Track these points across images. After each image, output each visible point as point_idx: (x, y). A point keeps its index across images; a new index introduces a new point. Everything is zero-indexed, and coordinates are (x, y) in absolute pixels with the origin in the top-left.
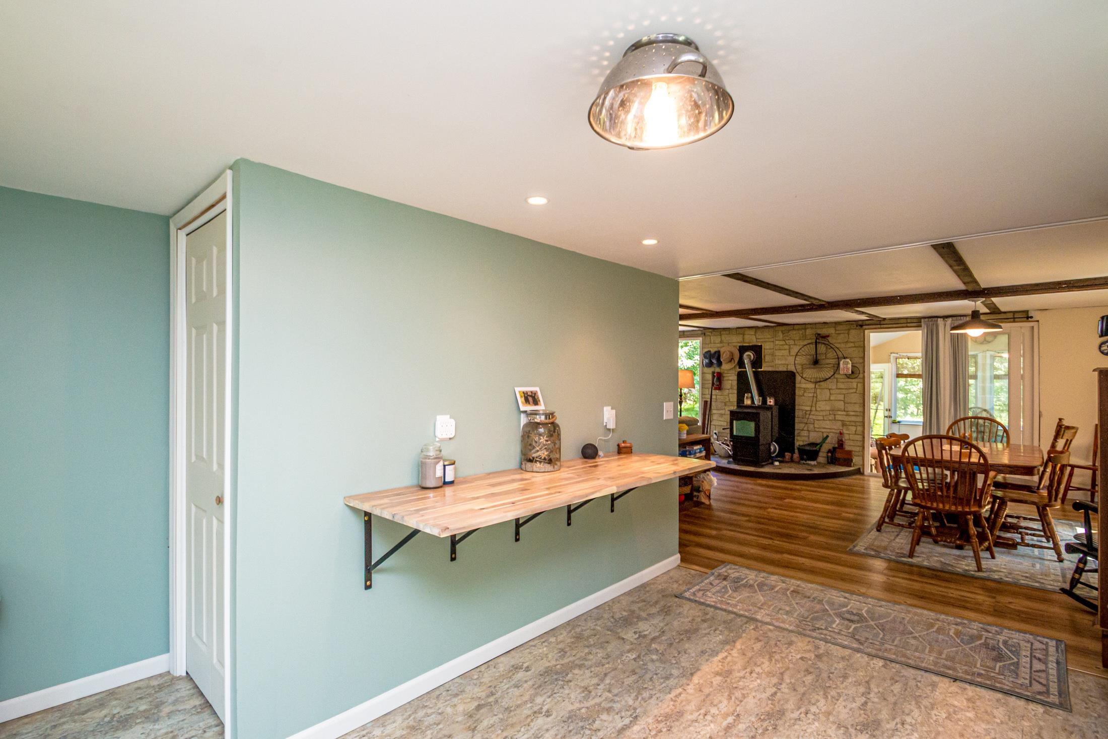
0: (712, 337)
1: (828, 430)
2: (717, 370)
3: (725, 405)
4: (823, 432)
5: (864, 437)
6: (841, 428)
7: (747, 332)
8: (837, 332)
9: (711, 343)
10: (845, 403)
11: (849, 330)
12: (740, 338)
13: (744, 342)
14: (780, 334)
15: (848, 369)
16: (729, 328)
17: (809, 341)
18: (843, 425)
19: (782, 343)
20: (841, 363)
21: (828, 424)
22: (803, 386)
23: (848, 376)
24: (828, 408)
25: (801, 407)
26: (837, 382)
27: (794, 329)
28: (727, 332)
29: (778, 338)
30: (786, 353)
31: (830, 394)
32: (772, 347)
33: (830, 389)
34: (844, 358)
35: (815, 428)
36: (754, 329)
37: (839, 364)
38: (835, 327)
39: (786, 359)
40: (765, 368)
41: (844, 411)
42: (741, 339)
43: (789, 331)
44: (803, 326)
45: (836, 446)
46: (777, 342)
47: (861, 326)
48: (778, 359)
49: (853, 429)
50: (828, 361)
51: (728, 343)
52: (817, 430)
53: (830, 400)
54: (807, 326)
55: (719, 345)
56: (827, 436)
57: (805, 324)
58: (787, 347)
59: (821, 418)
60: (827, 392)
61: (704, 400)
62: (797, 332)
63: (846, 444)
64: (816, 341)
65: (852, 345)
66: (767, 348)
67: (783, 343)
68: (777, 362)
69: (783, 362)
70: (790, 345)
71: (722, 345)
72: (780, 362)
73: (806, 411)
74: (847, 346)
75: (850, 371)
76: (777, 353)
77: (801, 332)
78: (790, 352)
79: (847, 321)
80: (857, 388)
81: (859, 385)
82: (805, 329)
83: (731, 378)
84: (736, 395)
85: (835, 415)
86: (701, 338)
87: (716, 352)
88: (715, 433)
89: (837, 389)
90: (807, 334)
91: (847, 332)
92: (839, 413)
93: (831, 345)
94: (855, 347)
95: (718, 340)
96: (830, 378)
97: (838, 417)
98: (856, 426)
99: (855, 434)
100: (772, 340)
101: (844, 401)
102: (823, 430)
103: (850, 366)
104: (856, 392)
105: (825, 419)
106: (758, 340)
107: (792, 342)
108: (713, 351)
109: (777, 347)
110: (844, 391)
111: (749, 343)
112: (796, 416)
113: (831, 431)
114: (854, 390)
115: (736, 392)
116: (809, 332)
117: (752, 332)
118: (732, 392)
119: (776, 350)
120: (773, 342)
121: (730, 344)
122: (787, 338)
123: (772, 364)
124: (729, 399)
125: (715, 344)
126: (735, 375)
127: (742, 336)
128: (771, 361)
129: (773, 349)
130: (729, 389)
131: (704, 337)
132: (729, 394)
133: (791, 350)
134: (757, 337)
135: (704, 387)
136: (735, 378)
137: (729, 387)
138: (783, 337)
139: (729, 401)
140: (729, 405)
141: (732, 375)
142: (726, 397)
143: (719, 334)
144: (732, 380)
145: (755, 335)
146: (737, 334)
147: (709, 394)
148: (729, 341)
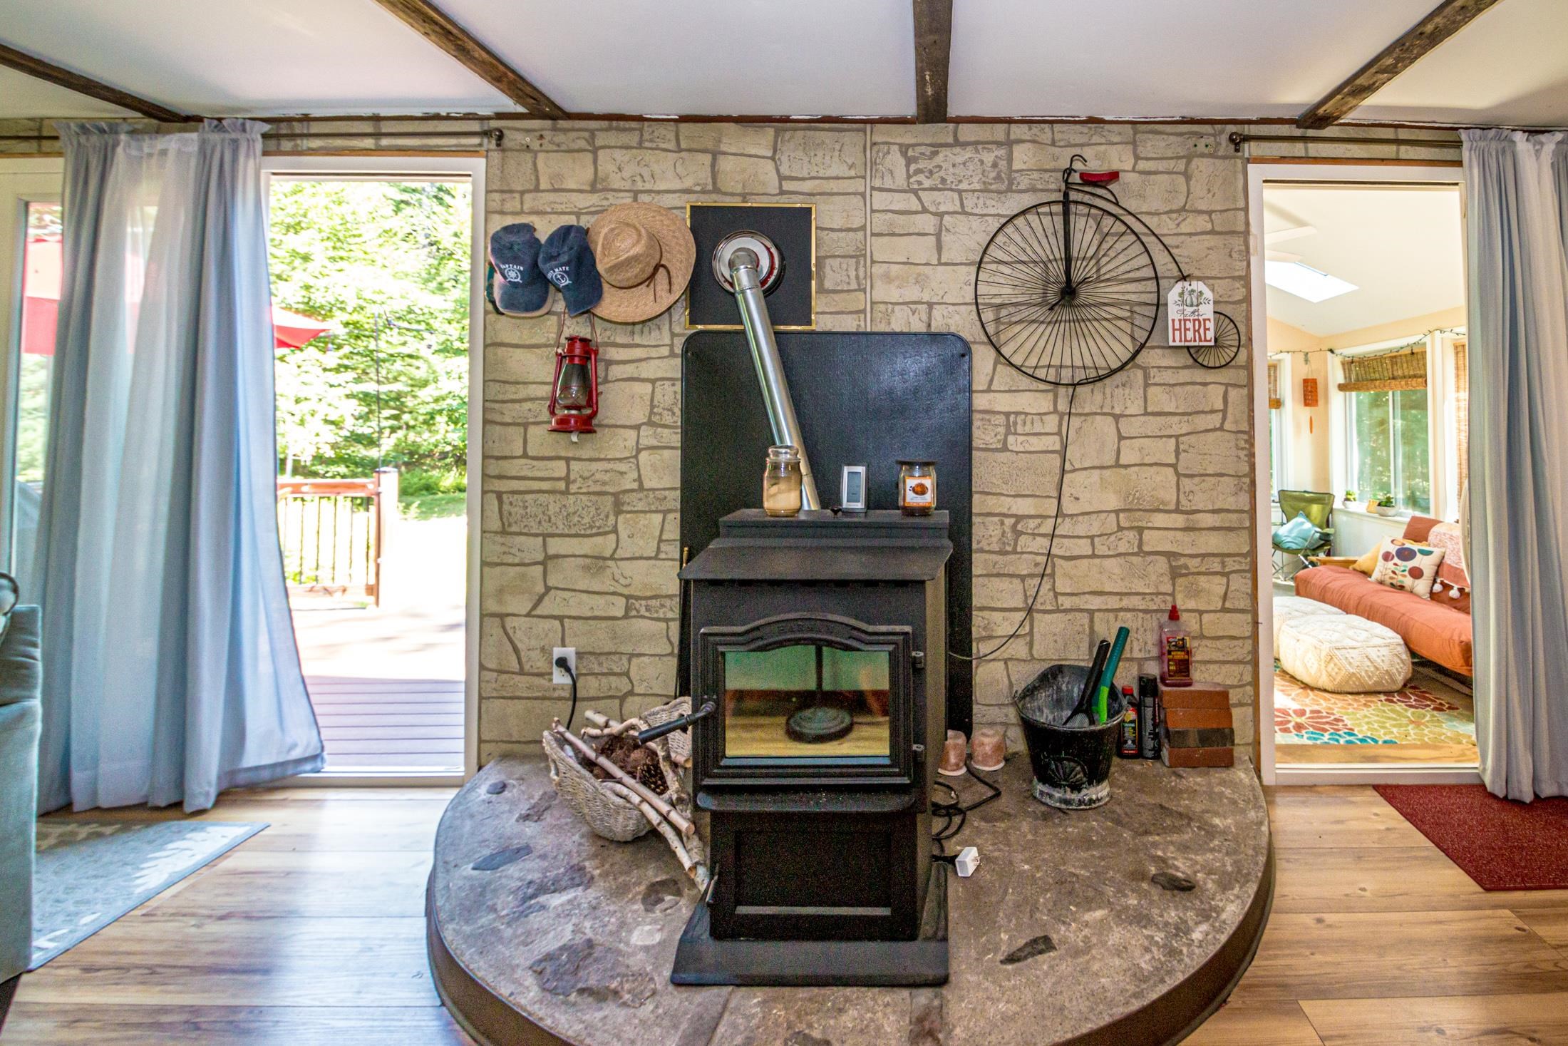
0: (541, 156)
1: (1113, 603)
2: (576, 327)
3: (618, 508)
4: (1091, 613)
5: (1256, 623)
6: (1167, 588)
7: (734, 138)
8: (1142, 165)
9: (537, 189)
10: (1178, 475)
11: (1189, 159)
12: (695, 172)
13: (716, 190)
14: (896, 160)
15: (1200, 323)
16: (643, 117)
17: (1028, 200)
18: (1175, 574)
19: (900, 202)
20: (1173, 296)
21: (1111, 575)
22: (1004, 403)
23: (1194, 354)
24: (1113, 502)
25: (991, 504)
26: (1147, 385)
27: (957, 143)
28: (633, 139)
29: (888, 183)
30: (922, 249)
31: (1121, 438)
32: (857, 223)
33: (1117, 417)
34: (1184, 278)
35: (1056, 595)
36: (770, 131)
37: (1159, 305)
38: (1134, 143)
39: (920, 281)
40: (826, 316)
41: (1177, 511)
42: (704, 175)
43: (937, 146)
44: (999, 131)
45: (1153, 669)
46: (880, 200)
47: (1237, 141)
48: (888, 278)
49: (1216, 586)
50: (1111, 291)
51: (636, 193)
52: (1066, 602)
53: (1117, 465)
54: (1018, 131)
55: (581, 201)
56: (1123, 633)
57: (1009, 121)
58: (927, 223)
59: (1084, 547)
60: (1106, 426)
61: (499, 485)
62: (968, 153)
63: (1197, 656)
64: (1066, 195)
65: (1202, 223)
66: (831, 223)
67: (910, 202)
68: (882, 292)
69: (912, 293)
70: (941, 215)
71: (595, 200)
72: (894, 295)
73: (1019, 518)
74: (1185, 228)
75: (1210, 335)
76: (881, 248)
77: (989, 158)
78: (939, 248)
79: (1184, 121)
80: (1224, 412)
81: (1234, 394)
82: (1009, 144)
83: (648, 370)
84: (673, 458)
85: (1140, 530)
86: (479, 164)
87: (566, 231)
88: (562, 663)
89: (1146, 414)
90: (1017, 165)
91: (1181, 165)
92: (1159, 520)
93: (1130, 220)
94: (1212, 232)
95: (578, 172)
96: (1121, 368)
97: (1153, 541)
98: (1226, 575)
99: (1224, 610)
100: (858, 185)
101: (1174, 466)
102: (1095, 603)
103: (1207, 311)
104: (1221, 429)
105: (1101, 550)
106: (787, 186)
107: (948, 202)
108: (544, 229)
109: (879, 222)
110: (1178, 426)
111: (744, 196)
112: (974, 546)
113: (1126, 602)
114: (1215, 420)
115: (676, 439)
116: (1023, 156)
117: (761, 143)
118: (655, 443)
119: (873, 235)
120: (863, 195)
121: (644, 198)
122: (927, 184)
123: (859, 301)
124: (639, 479)
125: (563, 197)
126: (672, 355)
127: (707, 159)
128: (854, 286)
129: (863, 228)
130: (637, 427)
131: (496, 156)
132: (639, 451)
133: (946, 238)
134: (785, 170)
135: (498, 418)
136: (674, 368)
137: (639, 415)
138: (909, 177)
139: (641, 488)
140: (640, 506)
141: (654, 353)
142: (622, 467)
143: (582, 144)
144: (653, 381)
145: (773, 158)
146: (680, 150)
147: (525, 455)
148: (640, 186)
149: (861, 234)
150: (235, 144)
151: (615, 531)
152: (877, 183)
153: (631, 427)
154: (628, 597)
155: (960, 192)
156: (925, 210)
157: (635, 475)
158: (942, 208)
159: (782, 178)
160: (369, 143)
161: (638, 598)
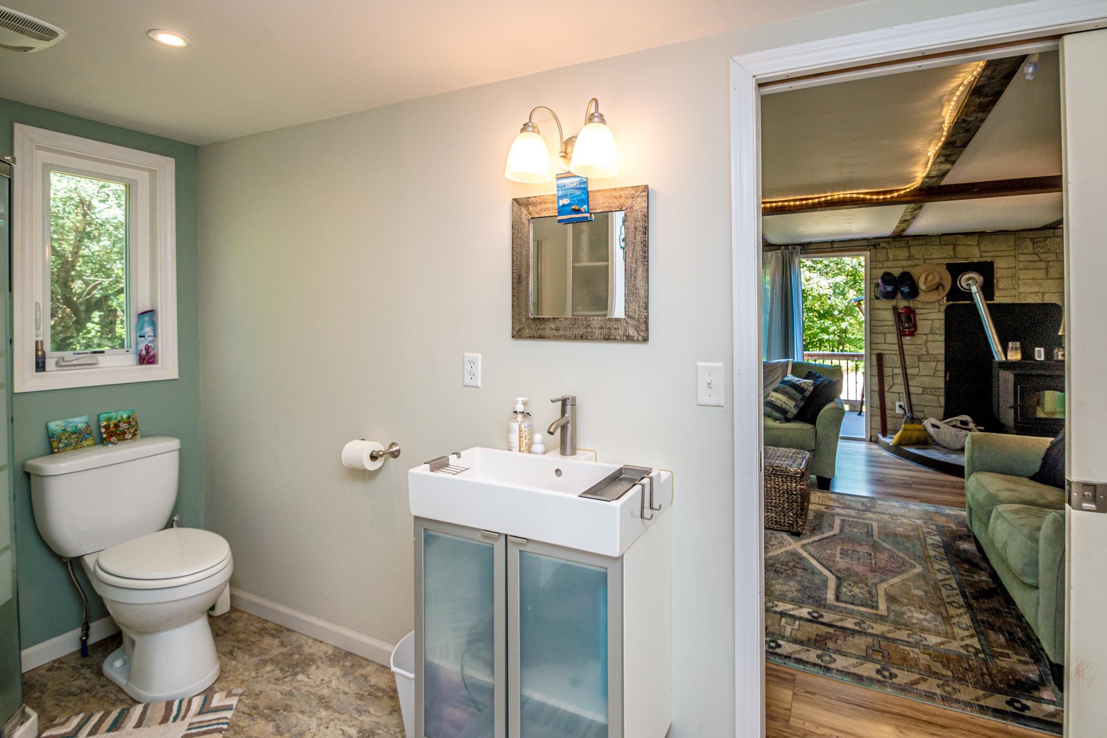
0: (889, 250)
2: (907, 303)
3: (919, 360)
7: (962, 240)
9: (888, 260)
12: (947, 252)
13: (955, 257)
14: (1029, 244)
16: (927, 236)
19: (1029, 258)
27: (1055, 236)
28: (924, 243)
29: (1025, 251)
30: (1040, 273)
32: (1012, 265)
36: (977, 237)
39: (1041, 285)
40: (1000, 298)
42: (951, 253)
43: (1046, 238)
46: (1021, 258)
48: (1025, 284)
51: (925, 260)
55: (905, 263)
58: (1042, 265)
61: (876, 352)
62: (1060, 240)
66: (1002, 267)
67: (1036, 258)
68: (1022, 289)
69: (1035, 289)
70: (1048, 262)
71: (909, 263)
72: (1029, 290)
76: (1022, 274)
78: (1047, 272)
83: (931, 316)
84: (942, 345)
86: (868, 253)
87: (904, 273)
88: (901, 406)
95: (903, 254)
100: (1013, 253)
106: (983, 254)
107: (1051, 257)
108: (896, 273)
109: (1021, 265)
111: (966, 259)
115: (943, 338)
117: (973, 241)
118: (933, 339)
119: (1019, 269)
120: (1015, 256)
121: (927, 261)
122: (1042, 251)
123: (1013, 292)
124: (927, 351)
125: (897, 262)
126: (939, 311)
127: (952, 247)
128: (1011, 287)
129: (1015, 267)
130: (926, 335)
131: (874, 250)
132: (927, 342)
133: (1050, 269)
134: (983, 248)
135: (875, 331)
136: (942, 316)
137: (927, 331)
138: (1034, 249)
139: (928, 354)
140: (928, 359)
141: (933, 311)
142: (921, 347)
143: (904, 245)
144: (932, 320)
145: (978, 246)
146: (941, 245)
147: (885, 343)
148: (926, 257)
149: (1014, 270)
150: (792, 253)
151: (918, 367)
152: (1020, 251)
153: (924, 334)
154: (923, 388)
155: (1056, 253)
156: (1041, 261)
157: (925, 349)
158: (1049, 259)
159: (981, 252)
160: (830, 250)
161: (927, 388)
